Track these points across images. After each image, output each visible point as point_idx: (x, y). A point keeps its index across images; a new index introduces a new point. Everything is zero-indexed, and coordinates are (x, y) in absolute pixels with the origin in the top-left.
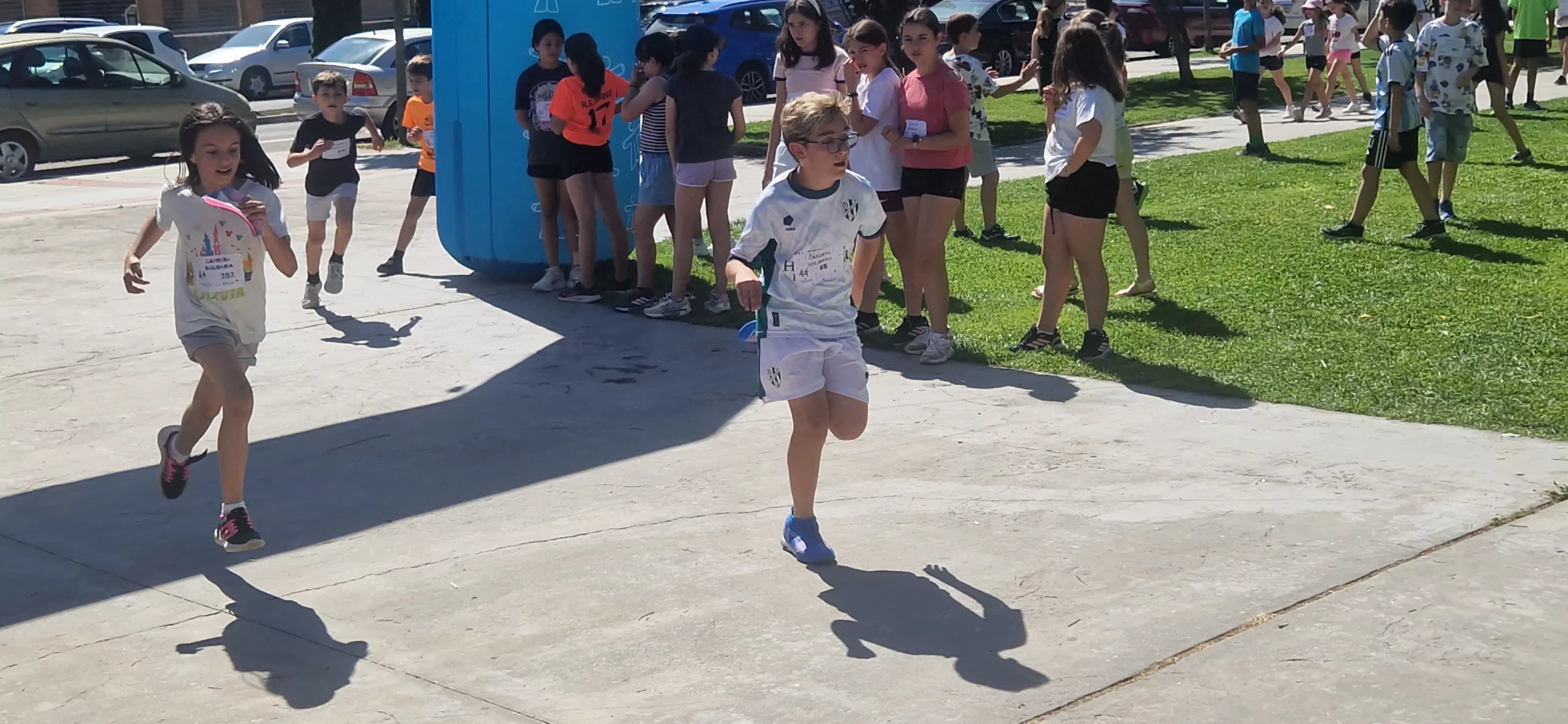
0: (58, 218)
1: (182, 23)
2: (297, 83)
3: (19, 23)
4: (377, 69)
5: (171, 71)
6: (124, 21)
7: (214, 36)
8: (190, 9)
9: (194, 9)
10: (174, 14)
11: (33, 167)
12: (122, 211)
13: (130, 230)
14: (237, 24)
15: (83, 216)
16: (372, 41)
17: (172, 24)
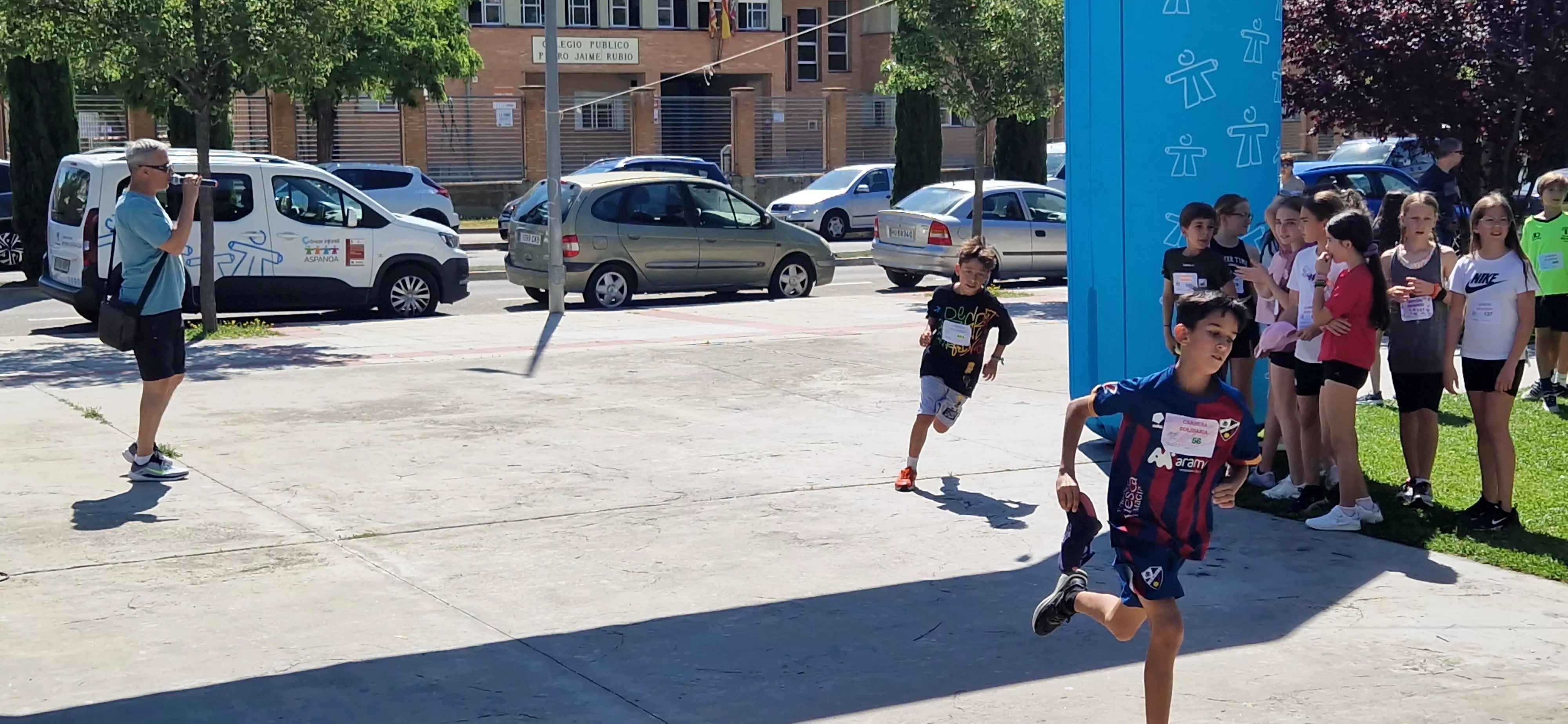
0: (652, 350)
1: (771, 163)
2: (876, 229)
3: (627, 159)
4: (954, 219)
5: (761, 213)
6: (719, 160)
7: (800, 178)
8: (779, 150)
9: (782, 150)
10: (764, 155)
11: (631, 296)
12: (708, 347)
13: (716, 367)
14: (822, 166)
15: (675, 350)
16: (951, 192)
17: (761, 164)
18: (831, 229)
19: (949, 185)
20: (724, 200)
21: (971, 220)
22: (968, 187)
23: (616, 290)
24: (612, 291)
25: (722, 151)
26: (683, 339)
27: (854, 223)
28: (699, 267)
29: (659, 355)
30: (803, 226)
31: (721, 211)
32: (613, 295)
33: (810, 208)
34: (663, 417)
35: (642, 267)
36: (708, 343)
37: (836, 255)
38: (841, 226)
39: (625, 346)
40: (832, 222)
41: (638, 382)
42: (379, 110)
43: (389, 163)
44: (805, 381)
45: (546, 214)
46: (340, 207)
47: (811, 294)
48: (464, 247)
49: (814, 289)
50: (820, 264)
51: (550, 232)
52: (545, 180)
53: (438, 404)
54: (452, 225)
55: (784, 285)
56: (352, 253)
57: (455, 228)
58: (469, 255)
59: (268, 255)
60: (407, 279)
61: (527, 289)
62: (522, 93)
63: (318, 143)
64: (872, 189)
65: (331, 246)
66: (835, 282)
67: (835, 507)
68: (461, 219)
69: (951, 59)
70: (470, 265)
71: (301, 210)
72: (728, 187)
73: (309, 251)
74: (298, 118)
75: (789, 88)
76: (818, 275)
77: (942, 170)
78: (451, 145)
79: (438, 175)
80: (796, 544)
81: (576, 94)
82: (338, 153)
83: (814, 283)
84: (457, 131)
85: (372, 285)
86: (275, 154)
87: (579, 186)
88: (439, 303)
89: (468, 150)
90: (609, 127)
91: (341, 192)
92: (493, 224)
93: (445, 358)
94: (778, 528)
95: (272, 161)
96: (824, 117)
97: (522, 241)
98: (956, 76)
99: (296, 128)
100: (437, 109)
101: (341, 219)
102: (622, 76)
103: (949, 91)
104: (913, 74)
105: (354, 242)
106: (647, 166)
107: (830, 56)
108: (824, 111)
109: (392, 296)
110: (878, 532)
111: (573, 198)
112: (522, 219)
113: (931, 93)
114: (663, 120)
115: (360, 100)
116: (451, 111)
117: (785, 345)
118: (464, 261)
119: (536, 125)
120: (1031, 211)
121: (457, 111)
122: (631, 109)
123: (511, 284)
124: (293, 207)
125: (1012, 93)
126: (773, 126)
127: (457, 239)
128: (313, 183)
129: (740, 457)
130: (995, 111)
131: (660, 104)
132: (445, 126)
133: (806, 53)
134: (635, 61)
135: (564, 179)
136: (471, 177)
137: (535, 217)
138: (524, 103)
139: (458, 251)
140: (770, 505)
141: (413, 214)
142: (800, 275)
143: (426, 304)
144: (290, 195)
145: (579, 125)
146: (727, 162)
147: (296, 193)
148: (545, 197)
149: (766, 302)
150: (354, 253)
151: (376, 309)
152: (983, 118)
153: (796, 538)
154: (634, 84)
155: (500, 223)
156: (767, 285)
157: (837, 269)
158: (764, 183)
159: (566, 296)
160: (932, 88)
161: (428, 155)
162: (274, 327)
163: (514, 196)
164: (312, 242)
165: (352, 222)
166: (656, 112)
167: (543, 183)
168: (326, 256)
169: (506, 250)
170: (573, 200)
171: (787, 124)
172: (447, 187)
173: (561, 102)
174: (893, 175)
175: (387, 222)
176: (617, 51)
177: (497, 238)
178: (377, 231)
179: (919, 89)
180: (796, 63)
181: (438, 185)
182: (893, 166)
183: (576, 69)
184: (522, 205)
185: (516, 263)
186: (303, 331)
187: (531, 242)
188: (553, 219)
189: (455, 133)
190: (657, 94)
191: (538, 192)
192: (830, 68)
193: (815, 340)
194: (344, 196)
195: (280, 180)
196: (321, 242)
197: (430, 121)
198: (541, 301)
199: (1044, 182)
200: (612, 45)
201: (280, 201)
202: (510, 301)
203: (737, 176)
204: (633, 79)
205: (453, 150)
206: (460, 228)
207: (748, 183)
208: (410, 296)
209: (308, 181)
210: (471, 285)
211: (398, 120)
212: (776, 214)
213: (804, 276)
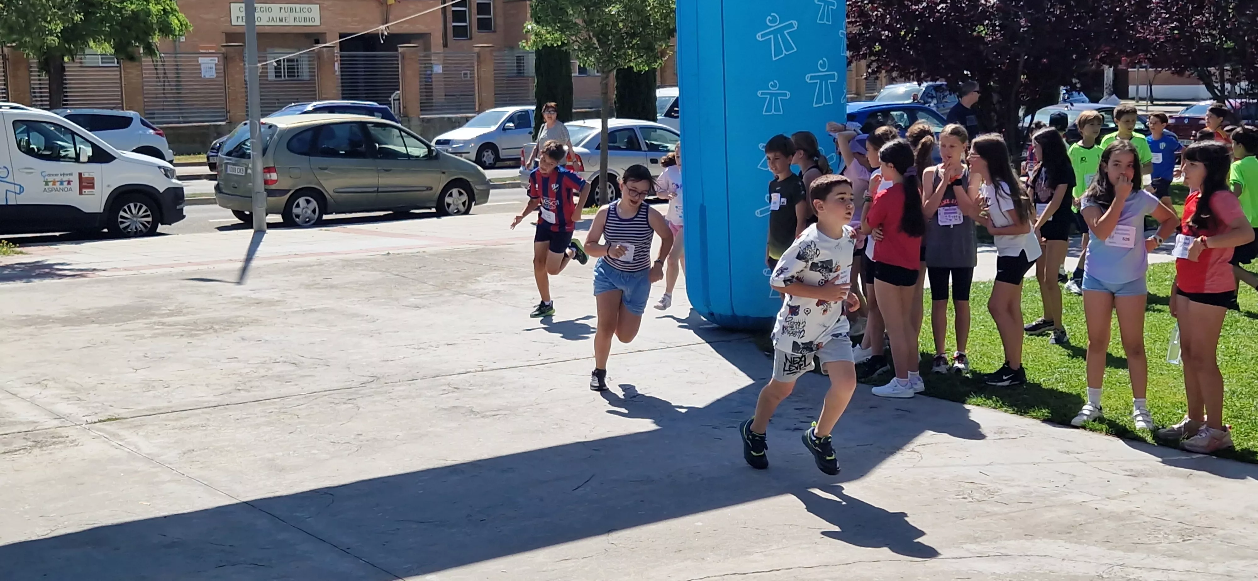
0: (342, 260)
1: (432, 106)
2: (522, 159)
3: (315, 103)
4: (586, 150)
5: (429, 147)
6: (390, 104)
7: (457, 117)
8: (438, 96)
9: (441, 96)
10: (427, 99)
11: (322, 217)
12: (389, 256)
13: (396, 273)
14: (475, 109)
15: (360, 260)
16: (582, 129)
17: (425, 107)
18: (484, 159)
19: (580, 123)
20: (398, 137)
21: (599, 151)
22: (596, 125)
23: (309, 212)
24: (306, 212)
25: (393, 96)
26: (367, 251)
27: (503, 154)
28: (378, 192)
29: (350, 264)
30: (461, 156)
31: (395, 145)
32: (307, 215)
33: (467, 142)
34: (355, 315)
35: (331, 193)
36: (389, 254)
37: (490, 180)
38: (493, 157)
39: (319, 257)
40: (486, 154)
41: (332, 287)
42: (101, 65)
43: (112, 109)
44: (471, 283)
45: (249, 149)
46: (72, 146)
47: (471, 212)
48: (180, 178)
49: (474, 208)
50: (477, 188)
51: (253, 165)
52: (248, 122)
53: (164, 308)
54: (167, 159)
55: (449, 205)
56: (84, 184)
57: (171, 162)
58: (184, 184)
59: (11, 187)
60: (132, 205)
61: (234, 212)
62: (224, 49)
63: (50, 92)
64: (517, 127)
65: (66, 178)
66: (491, 202)
67: (502, 384)
68: (175, 155)
69: (579, 21)
70: (185, 192)
71: (39, 149)
72: (399, 125)
73: (47, 183)
74: (31, 71)
75: (445, 45)
76: (476, 197)
77: (574, 111)
78: (164, 93)
79: (153, 118)
80: (472, 416)
81: (269, 50)
82: (66, 100)
83: (473, 204)
84: (169, 81)
85: (102, 211)
86: (12, 102)
87: (276, 126)
88: (160, 225)
89: (178, 97)
90: (296, 78)
91: (73, 133)
92: (203, 158)
93: (167, 270)
94: (457, 403)
95: (12, 108)
96: (476, 67)
97: (229, 172)
98: (584, 34)
99: (30, 80)
100: (151, 63)
101: (74, 156)
102: (308, 36)
103: (579, 47)
104: (549, 33)
105: (86, 175)
106: (331, 110)
107: (478, 19)
108: (476, 64)
109: (120, 220)
110: (538, 404)
111: (272, 136)
112: (229, 154)
113: (564, 48)
114: (341, 72)
115: (87, 57)
116: (164, 65)
117: (452, 255)
118: (181, 189)
119: (237, 76)
120: (646, 143)
121: (168, 65)
122: (316, 63)
123: (220, 207)
124: (31, 146)
125: (629, 48)
126: (433, 76)
127: (174, 171)
128: (48, 126)
129: (421, 346)
130: (616, 63)
131: (339, 58)
132: (158, 77)
133: (459, 16)
134: (317, 23)
135: (263, 120)
136: (181, 119)
137: (239, 152)
138: (226, 59)
139: (175, 181)
140: (449, 384)
141: (134, 151)
142: (462, 197)
143: (149, 226)
144: (29, 137)
145: (271, 76)
146: (397, 106)
147: (34, 134)
148: (248, 135)
149: (435, 219)
150: (86, 184)
151: (106, 230)
152: (606, 70)
153: (472, 411)
154: (317, 42)
155: (208, 158)
156: (435, 205)
157: (492, 191)
158: (426, 122)
159: (268, 217)
160: (566, 44)
161: (145, 102)
162: (18, 247)
163: (220, 135)
164: (49, 175)
165: (83, 158)
166: (336, 64)
167: (245, 124)
168: (61, 187)
169: (215, 180)
170: (271, 138)
171: (445, 74)
172: (161, 128)
173: (259, 57)
174: (534, 115)
175: (114, 158)
176: (302, 15)
177: (206, 170)
178: (104, 165)
179: (555, 45)
180: (451, 24)
181: (155, 126)
182: (534, 108)
183: (268, 30)
184: (228, 142)
185: (224, 191)
186: (44, 250)
187: (236, 173)
188: (255, 153)
189: (166, 84)
190: (337, 50)
191: (242, 131)
192: (478, 29)
193: (477, 250)
194: (76, 137)
195: (19, 124)
196: (56, 175)
197: (145, 73)
198: (246, 221)
199: (655, 120)
200: (298, 10)
201: (20, 141)
202: (220, 222)
203: (405, 117)
204: (316, 38)
205: (166, 97)
206: (174, 162)
207: (415, 122)
208: (135, 219)
209: (44, 124)
210: (187, 209)
211: (118, 73)
212: (439, 147)
213: (465, 198)
